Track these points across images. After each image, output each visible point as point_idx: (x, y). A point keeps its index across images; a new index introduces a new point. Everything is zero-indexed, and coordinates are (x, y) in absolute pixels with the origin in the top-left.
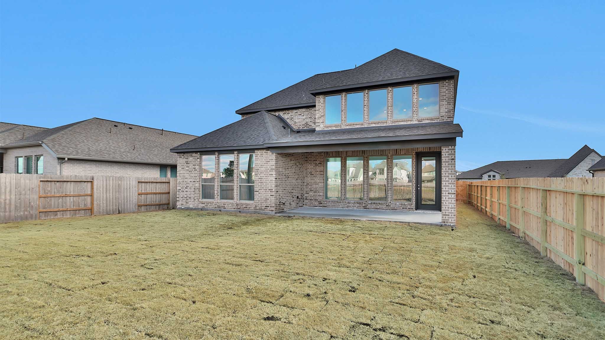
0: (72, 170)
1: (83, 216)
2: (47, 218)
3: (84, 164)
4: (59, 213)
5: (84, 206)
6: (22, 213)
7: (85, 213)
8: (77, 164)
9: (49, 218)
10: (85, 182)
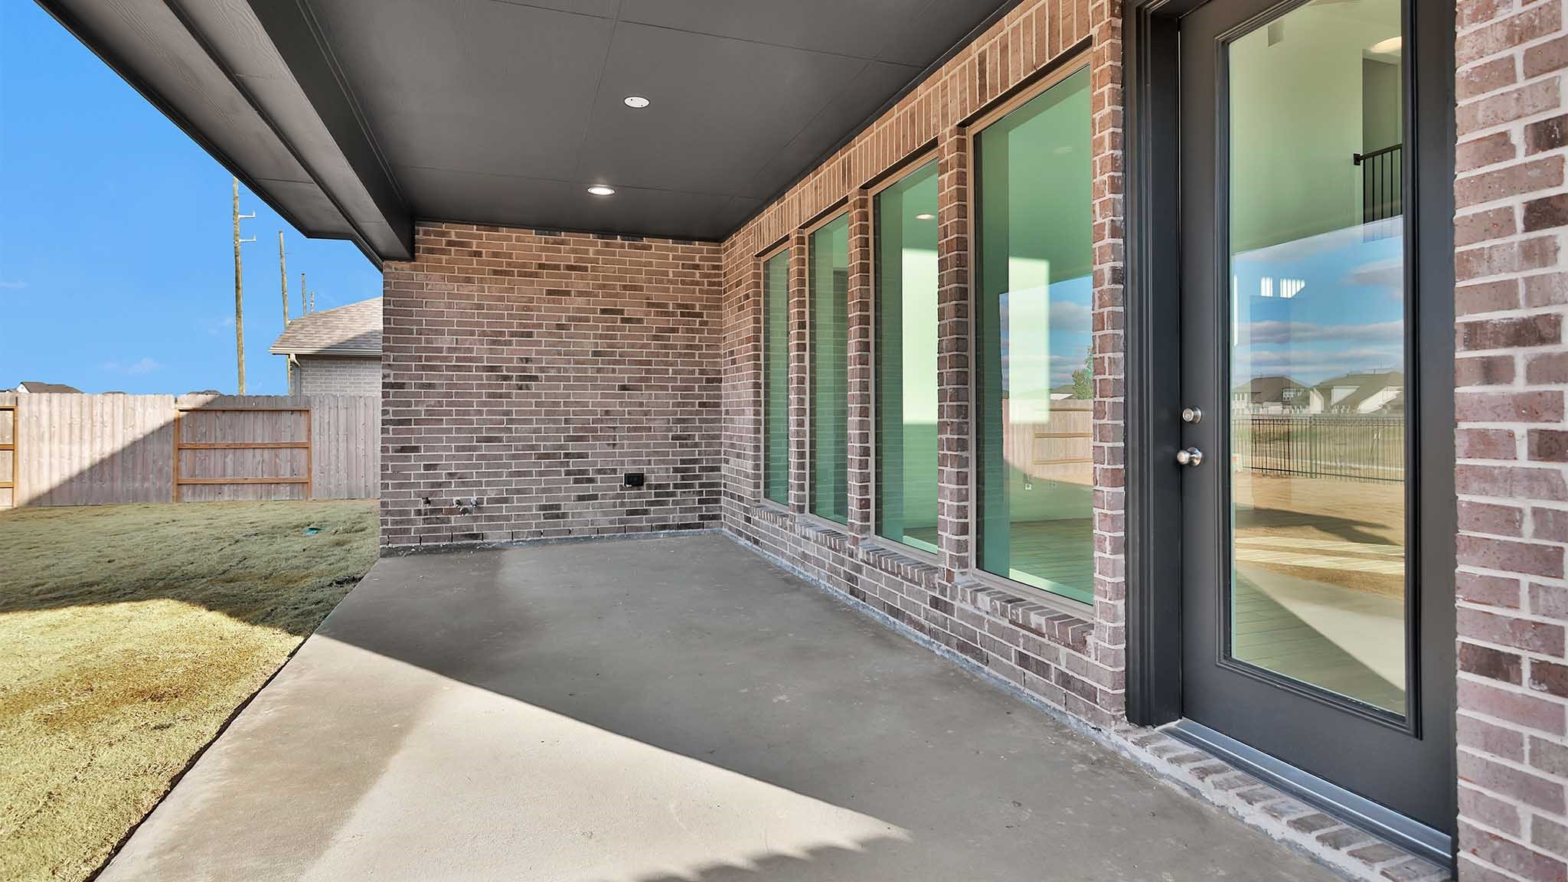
0: (324, 383)
1: (288, 498)
2: (198, 500)
3: (354, 367)
4: (226, 488)
5: (291, 475)
6: (137, 485)
7: (292, 493)
8: (336, 367)
9: (203, 499)
10: (293, 411)
